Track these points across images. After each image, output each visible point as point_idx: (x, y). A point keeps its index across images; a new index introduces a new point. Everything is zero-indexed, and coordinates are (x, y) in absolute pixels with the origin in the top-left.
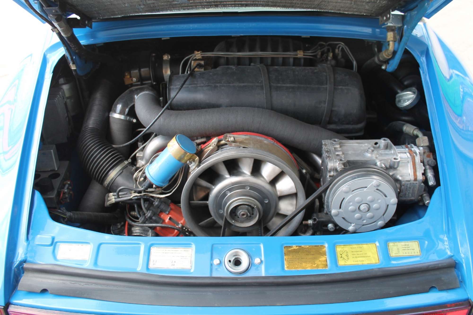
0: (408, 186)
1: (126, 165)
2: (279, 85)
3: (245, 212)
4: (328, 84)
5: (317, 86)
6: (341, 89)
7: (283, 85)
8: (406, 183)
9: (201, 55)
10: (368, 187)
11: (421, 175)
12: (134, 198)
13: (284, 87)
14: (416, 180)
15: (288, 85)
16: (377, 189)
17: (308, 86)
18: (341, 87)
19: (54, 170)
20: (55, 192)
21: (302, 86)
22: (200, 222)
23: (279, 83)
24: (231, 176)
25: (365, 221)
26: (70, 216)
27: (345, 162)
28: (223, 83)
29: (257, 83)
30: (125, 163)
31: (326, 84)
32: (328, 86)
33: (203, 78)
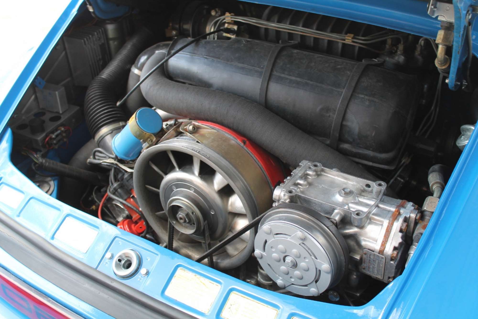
0: (372, 257)
1: (120, 127)
2: (283, 75)
3: (183, 216)
4: (346, 87)
5: (330, 87)
6: (362, 98)
7: (287, 77)
8: (368, 252)
9: (231, 18)
10: (292, 236)
11: (392, 248)
12: (103, 163)
13: (287, 79)
14: (381, 252)
15: (293, 78)
16: (303, 243)
17: (319, 85)
18: (363, 96)
19: (58, 113)
20: (44, 135)
21: (311, 83)
22: (156, 212)
23: (284, 73)
24: (180, 170)
25: (293, 280)
26: (42, 163)
27: (294, 195)
28: (221, 58)
29: (258, 68)
30: (120, 124)
31: (344, 88)
32: (344, 91)
33: (205, 48)
